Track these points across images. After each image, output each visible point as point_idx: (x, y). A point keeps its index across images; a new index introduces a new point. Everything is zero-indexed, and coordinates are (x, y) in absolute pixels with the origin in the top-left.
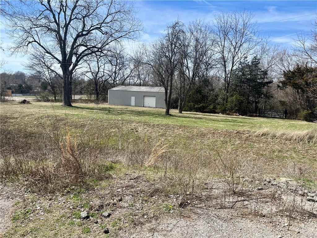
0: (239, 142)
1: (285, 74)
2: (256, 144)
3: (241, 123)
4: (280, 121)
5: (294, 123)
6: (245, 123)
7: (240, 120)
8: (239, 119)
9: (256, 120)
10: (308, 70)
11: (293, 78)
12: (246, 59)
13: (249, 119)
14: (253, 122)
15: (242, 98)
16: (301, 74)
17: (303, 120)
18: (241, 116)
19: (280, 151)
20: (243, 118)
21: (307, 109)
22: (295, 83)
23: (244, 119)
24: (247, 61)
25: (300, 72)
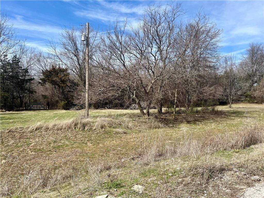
0: (13, 141)
1: (44, 73)
2: (31, 140)
3: (10, 119)
4: (46, 112)
5: (56, 112)
6: (14, 118)
7: (8, 116)
8: (6, 115)
9: (24, 114)
10: (61, 70)
11: (50, 76)
12: (6, 57)
13: (17, 114)
14: (22, 117)
15: (6, 94)
16: (56, 73)
17: (62, 109)
18: (7, 112)
19: (55, 142)
20: (10, 113)
21: (64, 100)
22: (52, 80)
23: (12, 115)
24: (7, 59)
25: (55, 72)
